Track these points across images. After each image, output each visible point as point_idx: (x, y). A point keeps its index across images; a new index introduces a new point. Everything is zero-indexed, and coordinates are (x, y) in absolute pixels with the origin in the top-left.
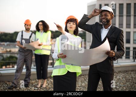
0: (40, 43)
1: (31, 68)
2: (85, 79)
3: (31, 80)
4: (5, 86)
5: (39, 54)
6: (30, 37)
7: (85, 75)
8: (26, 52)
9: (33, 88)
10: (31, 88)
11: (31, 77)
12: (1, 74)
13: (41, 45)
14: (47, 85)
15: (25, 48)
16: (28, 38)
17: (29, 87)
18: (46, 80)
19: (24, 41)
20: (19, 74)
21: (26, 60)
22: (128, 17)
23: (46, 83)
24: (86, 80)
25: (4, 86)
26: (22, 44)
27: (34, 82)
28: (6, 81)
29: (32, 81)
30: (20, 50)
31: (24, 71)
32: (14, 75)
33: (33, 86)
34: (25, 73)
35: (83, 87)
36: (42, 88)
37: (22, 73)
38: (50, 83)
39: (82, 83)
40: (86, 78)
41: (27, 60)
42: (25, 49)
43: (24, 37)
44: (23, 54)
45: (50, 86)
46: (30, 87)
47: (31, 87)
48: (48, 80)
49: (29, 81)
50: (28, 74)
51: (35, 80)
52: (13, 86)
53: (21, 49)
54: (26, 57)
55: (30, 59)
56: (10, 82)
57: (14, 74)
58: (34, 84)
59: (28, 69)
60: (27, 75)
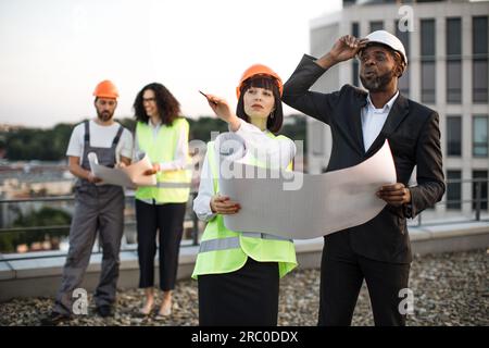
0: (151, 167)
1: (119, 251)
2: (307, 284)
3: (120, 291)
4: (28, 313)
6: (116, 141)
7: (307, 272)
9: (128, 318)
10: (119, 320)
11: (121, 282)
12: (16, 271)
13: (155, 172)
14: (176, 306)
15: (99, 180)
16: (108, 144)
17: (113, 316)
19: (93, 157)
20: (76, 272)
21: (102, 223)
22: (452, 66)
23: (173, 302)
24: (311, 289)
25: (26, 316)
26: (86, 165)
27: (129, 298)
28: (34, 298)
29: (124, 295)
31: (96, 259)
32: (60, 276)
33: (126, 313)
35: (302, 312)
36: (158, 318)
37: (89, 269)
38: (186, 301)
39: (297, 298)
40: (310, 282)
41: (106, 221)
42: (97, 184)
44: (92, 201)
45: (186, 311)
46: (118, 317)
47: (120, 314)
48: (179, 291)
49: (111, 297)
51: (135, 290)
52: (58, 314)
53: (83, 185)
54: (102, 211)
56: (46, 299)
57: (61, 272)
58: (131, 306)
59: (110, 254)
60: (107, 273)
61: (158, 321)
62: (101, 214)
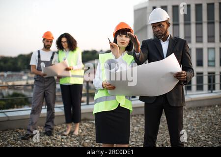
2: (137, 121)
4: (15, 135)
5: (67, 84)
6: (52, 58)
7: (137, 116)
8: (46, 81)
9: (60, 136)
10: (56, 137)
11: (56, 121)
12: (9, 117)
14: (80, 131)
15: (45, 75)
18: (78, 124)
19: (43, 65)
21: (46, 94)
23: (79, 129)
24: (139, 123)
25: (14, 136)
27: (59, 128)
28: (17, 129)
29: (57, 127)
30: (37, 79)
31: (44, 111)
32: (28, 119)
33: (59, 134)
34: (46, 115)
35: (136, 132)
36: (73, 136)
37: (41, 116)
38: (85, 129)
39: (134, 127)
40: (139, 120)
41: (48, 94)
42: (44, 77)
43: (42, 59)
44: (41, 85)
45: (85, 133)
46: (55, 136)
47: (56, 135)
48: (81, 125)
49: (52, 127)
50: (51, 116)
51: (61, 125)
52: (29, 135)
54: (46, 89)
55: (51, 93)
56: (22, 129)
57: (29, 117)
58: (60, 131)
60: (49, 117)
61: (73, 137)
62: (46, 90)
